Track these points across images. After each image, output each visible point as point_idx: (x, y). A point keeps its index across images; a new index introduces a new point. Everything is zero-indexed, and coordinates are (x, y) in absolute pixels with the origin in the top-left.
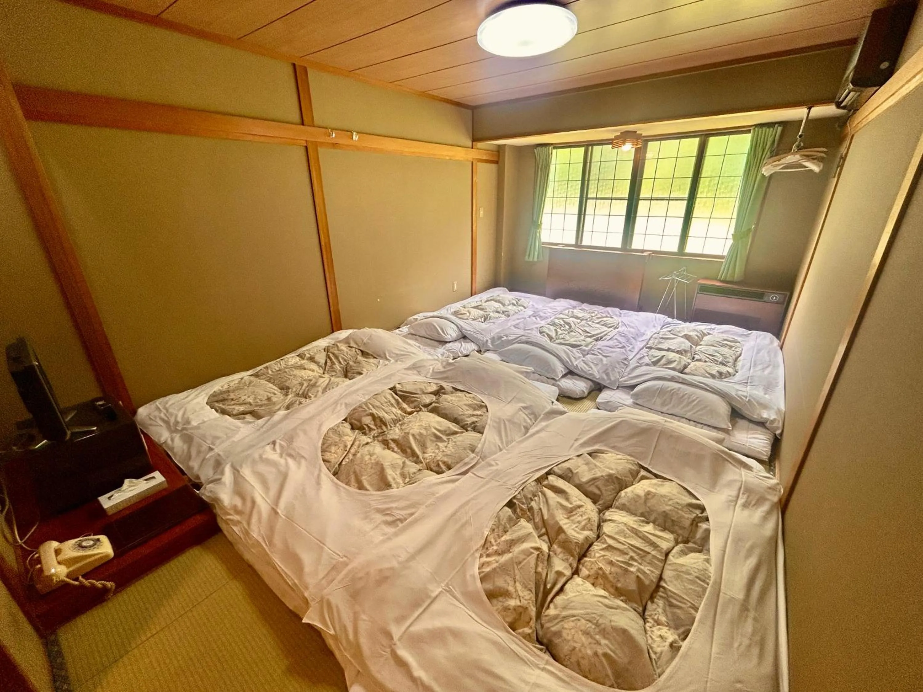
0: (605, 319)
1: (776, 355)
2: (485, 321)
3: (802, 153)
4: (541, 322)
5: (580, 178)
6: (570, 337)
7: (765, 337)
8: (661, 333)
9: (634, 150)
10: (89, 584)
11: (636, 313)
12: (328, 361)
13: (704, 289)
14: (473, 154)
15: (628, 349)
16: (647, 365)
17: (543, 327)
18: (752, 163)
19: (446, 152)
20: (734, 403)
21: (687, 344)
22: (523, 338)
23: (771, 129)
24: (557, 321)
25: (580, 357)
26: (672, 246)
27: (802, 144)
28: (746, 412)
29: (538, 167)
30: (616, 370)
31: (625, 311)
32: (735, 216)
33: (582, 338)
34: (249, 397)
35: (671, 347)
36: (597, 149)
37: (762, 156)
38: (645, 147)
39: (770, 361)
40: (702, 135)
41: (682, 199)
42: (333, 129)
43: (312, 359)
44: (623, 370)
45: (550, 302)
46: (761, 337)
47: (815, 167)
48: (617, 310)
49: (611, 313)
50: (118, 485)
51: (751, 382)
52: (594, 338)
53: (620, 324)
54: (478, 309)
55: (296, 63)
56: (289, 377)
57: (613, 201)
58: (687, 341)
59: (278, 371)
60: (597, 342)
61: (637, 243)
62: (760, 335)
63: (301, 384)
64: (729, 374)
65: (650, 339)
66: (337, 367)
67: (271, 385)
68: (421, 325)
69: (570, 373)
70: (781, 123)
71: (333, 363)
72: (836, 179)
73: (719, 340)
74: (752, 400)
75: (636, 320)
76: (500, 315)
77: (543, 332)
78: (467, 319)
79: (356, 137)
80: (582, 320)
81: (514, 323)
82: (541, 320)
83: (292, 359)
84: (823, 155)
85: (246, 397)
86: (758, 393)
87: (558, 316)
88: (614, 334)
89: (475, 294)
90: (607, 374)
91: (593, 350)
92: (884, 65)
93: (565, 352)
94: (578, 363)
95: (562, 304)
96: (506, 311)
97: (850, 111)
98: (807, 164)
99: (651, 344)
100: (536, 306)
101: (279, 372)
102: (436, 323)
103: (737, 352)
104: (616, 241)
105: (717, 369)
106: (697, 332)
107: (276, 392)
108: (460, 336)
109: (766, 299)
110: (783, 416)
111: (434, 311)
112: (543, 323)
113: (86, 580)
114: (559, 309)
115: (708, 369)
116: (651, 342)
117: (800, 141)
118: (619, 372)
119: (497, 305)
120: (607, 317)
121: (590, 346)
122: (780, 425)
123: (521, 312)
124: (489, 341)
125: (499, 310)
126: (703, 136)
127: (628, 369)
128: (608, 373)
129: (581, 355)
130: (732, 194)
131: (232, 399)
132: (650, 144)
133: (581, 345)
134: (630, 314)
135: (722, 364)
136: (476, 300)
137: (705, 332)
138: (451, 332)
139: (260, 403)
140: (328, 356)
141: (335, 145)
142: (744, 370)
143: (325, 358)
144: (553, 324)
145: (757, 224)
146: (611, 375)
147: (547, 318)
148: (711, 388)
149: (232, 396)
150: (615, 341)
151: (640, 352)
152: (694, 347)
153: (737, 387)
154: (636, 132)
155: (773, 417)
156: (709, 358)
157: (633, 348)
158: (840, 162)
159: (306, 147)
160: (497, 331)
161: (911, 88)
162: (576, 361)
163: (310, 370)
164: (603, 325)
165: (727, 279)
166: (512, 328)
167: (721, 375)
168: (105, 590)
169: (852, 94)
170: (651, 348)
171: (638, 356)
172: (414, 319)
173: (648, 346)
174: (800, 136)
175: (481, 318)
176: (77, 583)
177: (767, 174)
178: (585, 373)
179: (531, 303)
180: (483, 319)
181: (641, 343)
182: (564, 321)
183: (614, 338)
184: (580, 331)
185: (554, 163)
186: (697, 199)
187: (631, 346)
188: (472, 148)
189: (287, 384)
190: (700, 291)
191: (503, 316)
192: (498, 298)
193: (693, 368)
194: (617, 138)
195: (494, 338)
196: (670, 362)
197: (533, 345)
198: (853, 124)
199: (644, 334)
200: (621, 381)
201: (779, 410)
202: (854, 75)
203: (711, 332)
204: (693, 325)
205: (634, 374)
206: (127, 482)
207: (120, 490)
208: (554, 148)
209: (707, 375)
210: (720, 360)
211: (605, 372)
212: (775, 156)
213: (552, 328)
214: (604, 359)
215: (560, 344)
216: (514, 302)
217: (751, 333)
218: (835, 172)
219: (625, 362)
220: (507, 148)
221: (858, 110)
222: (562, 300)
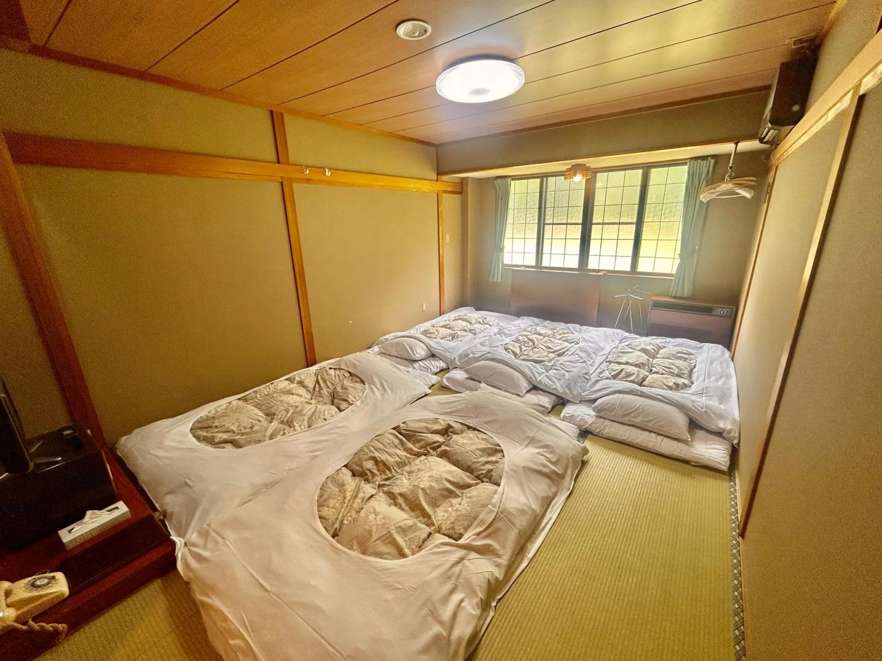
0: (566, 335)
1: (728, 366)
2: (452, 340)
3: (734, 182)
4: (506, 339)
5: (537, 206)
6: (533, 353)
7: (717, 350)
8: (620, 347)
9: (584, 180)
10: (38, 628)
11: (595, 328)
12: (317, 386)
13: (657, 305)
14: (438, 186)
15: (590, 363)
16: (607, 378)
17: (507, 344)
18: (691, 191)
19: (412, 185)
20: (690, 414)
21: (644, 357)
22: (488, 355)
23: (705, 161)
24: (521, 338)
25: (543, 373)
26: (625, 265)
27: (734, 175)
28: (704, 423)
29: (498, 197)
30: (578, 385)
31: (585, 327)
32: (680, 237)
33: (545, 354)
34: (233, 424)
35: (629, 361)
36: (551, 180)
37: (699, 184)
38: (595, 178)
39: (723, 372)
40: (644, 167)
41: (632, 223)
42: (307, 167)
43: (301, 383)
44: (585, 384)
45: (513, 321)
46: (713, 349)
47: (747, 194)
48: (577, 326)
49: (572, 329)
50: (81, 516)
51: (705, 393)
52: (556, 353)
53: (581, 340)
54: (446, 328)
55: (273, 110)
56: (276, 402)
57: (569, 226)
58: (644, 355)
59: (266, 395)
60: (560, 358)
61: (593, 264)
62: (712, 348)
63: (287, 411)
64: (685, 386)
65: (609, 354)
66: (325, 391)
67: (257, 411)
68: (391, 345)
69: (535, 388)
70: (713, 156)
71: (321, 388)
72: (766, 204)
73: (674, 353)
74: (709, 411)
75: (595, 335)
76: (468, 333)
77: (509, 349)
78: (436, 338)
79: (328, 173)
80: (544, 337)
81: (481, 340)
82: (506, 338)
83: (282, 383)
84: (754, 184)
85: (230, 425)
86: (714, 403)
87: (521, 333)
88: (574, 350)
89: (444, 313)
90: (570, 389)
91: (556, 366)
92: (796, 108)
93: (529, 368)
94: (542, 378)
95: (525, 322)
96: (473, 330)
97: (772, 145)
98: (739, 191)
99: (610, 358)
100: (501, 324)
101: (267, 397)
102: (406, 343)
103: (691, 363)
104: (573, 262)
105: (674, 380)
106: (653, 345)
107: (260, 419)
108: (430, 354)
109: (714, 313)
110: (738, 426)
111: (404, 331)
112: (508, 340)
113: (36, 623)
114: (523, 326)
115: (665, 381)
116: (610, 356)
117: (732, 171)
118: (581, 387)
119: (464, 324)
120: (568, 333)
121: (553, 362)
122: (737, 435)
123: (487, 330)
124: (457, 359)
125: (466, 328)
126: (646, 168)
127: (590, 384)
128: (571, 387)
129: (544, 371)
130: (676, 218)
131: (217, 427)
132: (599, 175)
133: (544, 361)
134: (589, 330)
135: (678, 375)
136: (444, 319)
137: (661, 345)
138: (421, 352)
139: (244, 431)
140: (317, 381)
141: (308, 181)
142: (698, 382)
143: (314, 383)
144: (517, 341)
145: (700, 245)
146: (573, 388)
147: (512, 335)
148: (668, 400)
149: (217, 423)
150: (576, 356)
151: (601, 367)
152: (651, 360)
153: (694, 398)
154: (585, 165)
155: (729, 427)
156: (665, 370)
157: (594, 362)
158: (768, 190)
159: (282, 183)
160: (465, 348)
161: (819, 128)
162: (540, 376)
163: (298, 395)
164: (564, 341)
165: (678, 296)
166: (479, 345)
167: (677, 387)
168: (56, 633)
169: (771, 131)
170: (610, 362)
171: (599, 370)
172: (385, 339)
173: (607, 360)
174: (731, 168)
175: (449, 336)
176: (24, 627)
177: (705, 201)
178: (549, 387)
179: (496, 321)
180: (451, 338)
181: (601, 357)
182: (527, 338)
183: (575, 353)
184: (543, 347)
185: (513, 193)
186: (645, 223)
187: (592, 361)
188: (437, 181)
189: (273, 410)
190: (653, 306)
191: (470, 334)
192: (465, 317)
193: (651, 381)
194: (568, 170)
195: (461, 355)
196: (629, 375)
197: (498, 362)
198: (776, 156)
199: (604, 349)
200: (583, 396)
201: (734, 420)
202: (771, 116)
203: (666, 346)
204: (648, 339)
205: (596, 388)
206: (89, 513)
207: (81, 522)
208: (513, 180)
209: (665, 387)
210: (676, 372)
211: (567, 386)
212: (711, 185)
213: (517, 345)
214: (567, 374)
215: (524, 360)
216: (481, 320)
217: (704, 345)
218: (764, 197)
219: (586, 377)
220: (469, 180)
221: (779, 144)
222: (526, 318)
